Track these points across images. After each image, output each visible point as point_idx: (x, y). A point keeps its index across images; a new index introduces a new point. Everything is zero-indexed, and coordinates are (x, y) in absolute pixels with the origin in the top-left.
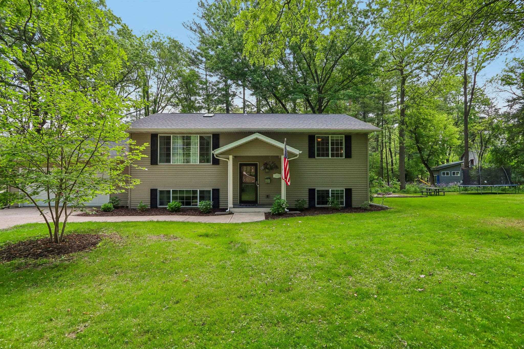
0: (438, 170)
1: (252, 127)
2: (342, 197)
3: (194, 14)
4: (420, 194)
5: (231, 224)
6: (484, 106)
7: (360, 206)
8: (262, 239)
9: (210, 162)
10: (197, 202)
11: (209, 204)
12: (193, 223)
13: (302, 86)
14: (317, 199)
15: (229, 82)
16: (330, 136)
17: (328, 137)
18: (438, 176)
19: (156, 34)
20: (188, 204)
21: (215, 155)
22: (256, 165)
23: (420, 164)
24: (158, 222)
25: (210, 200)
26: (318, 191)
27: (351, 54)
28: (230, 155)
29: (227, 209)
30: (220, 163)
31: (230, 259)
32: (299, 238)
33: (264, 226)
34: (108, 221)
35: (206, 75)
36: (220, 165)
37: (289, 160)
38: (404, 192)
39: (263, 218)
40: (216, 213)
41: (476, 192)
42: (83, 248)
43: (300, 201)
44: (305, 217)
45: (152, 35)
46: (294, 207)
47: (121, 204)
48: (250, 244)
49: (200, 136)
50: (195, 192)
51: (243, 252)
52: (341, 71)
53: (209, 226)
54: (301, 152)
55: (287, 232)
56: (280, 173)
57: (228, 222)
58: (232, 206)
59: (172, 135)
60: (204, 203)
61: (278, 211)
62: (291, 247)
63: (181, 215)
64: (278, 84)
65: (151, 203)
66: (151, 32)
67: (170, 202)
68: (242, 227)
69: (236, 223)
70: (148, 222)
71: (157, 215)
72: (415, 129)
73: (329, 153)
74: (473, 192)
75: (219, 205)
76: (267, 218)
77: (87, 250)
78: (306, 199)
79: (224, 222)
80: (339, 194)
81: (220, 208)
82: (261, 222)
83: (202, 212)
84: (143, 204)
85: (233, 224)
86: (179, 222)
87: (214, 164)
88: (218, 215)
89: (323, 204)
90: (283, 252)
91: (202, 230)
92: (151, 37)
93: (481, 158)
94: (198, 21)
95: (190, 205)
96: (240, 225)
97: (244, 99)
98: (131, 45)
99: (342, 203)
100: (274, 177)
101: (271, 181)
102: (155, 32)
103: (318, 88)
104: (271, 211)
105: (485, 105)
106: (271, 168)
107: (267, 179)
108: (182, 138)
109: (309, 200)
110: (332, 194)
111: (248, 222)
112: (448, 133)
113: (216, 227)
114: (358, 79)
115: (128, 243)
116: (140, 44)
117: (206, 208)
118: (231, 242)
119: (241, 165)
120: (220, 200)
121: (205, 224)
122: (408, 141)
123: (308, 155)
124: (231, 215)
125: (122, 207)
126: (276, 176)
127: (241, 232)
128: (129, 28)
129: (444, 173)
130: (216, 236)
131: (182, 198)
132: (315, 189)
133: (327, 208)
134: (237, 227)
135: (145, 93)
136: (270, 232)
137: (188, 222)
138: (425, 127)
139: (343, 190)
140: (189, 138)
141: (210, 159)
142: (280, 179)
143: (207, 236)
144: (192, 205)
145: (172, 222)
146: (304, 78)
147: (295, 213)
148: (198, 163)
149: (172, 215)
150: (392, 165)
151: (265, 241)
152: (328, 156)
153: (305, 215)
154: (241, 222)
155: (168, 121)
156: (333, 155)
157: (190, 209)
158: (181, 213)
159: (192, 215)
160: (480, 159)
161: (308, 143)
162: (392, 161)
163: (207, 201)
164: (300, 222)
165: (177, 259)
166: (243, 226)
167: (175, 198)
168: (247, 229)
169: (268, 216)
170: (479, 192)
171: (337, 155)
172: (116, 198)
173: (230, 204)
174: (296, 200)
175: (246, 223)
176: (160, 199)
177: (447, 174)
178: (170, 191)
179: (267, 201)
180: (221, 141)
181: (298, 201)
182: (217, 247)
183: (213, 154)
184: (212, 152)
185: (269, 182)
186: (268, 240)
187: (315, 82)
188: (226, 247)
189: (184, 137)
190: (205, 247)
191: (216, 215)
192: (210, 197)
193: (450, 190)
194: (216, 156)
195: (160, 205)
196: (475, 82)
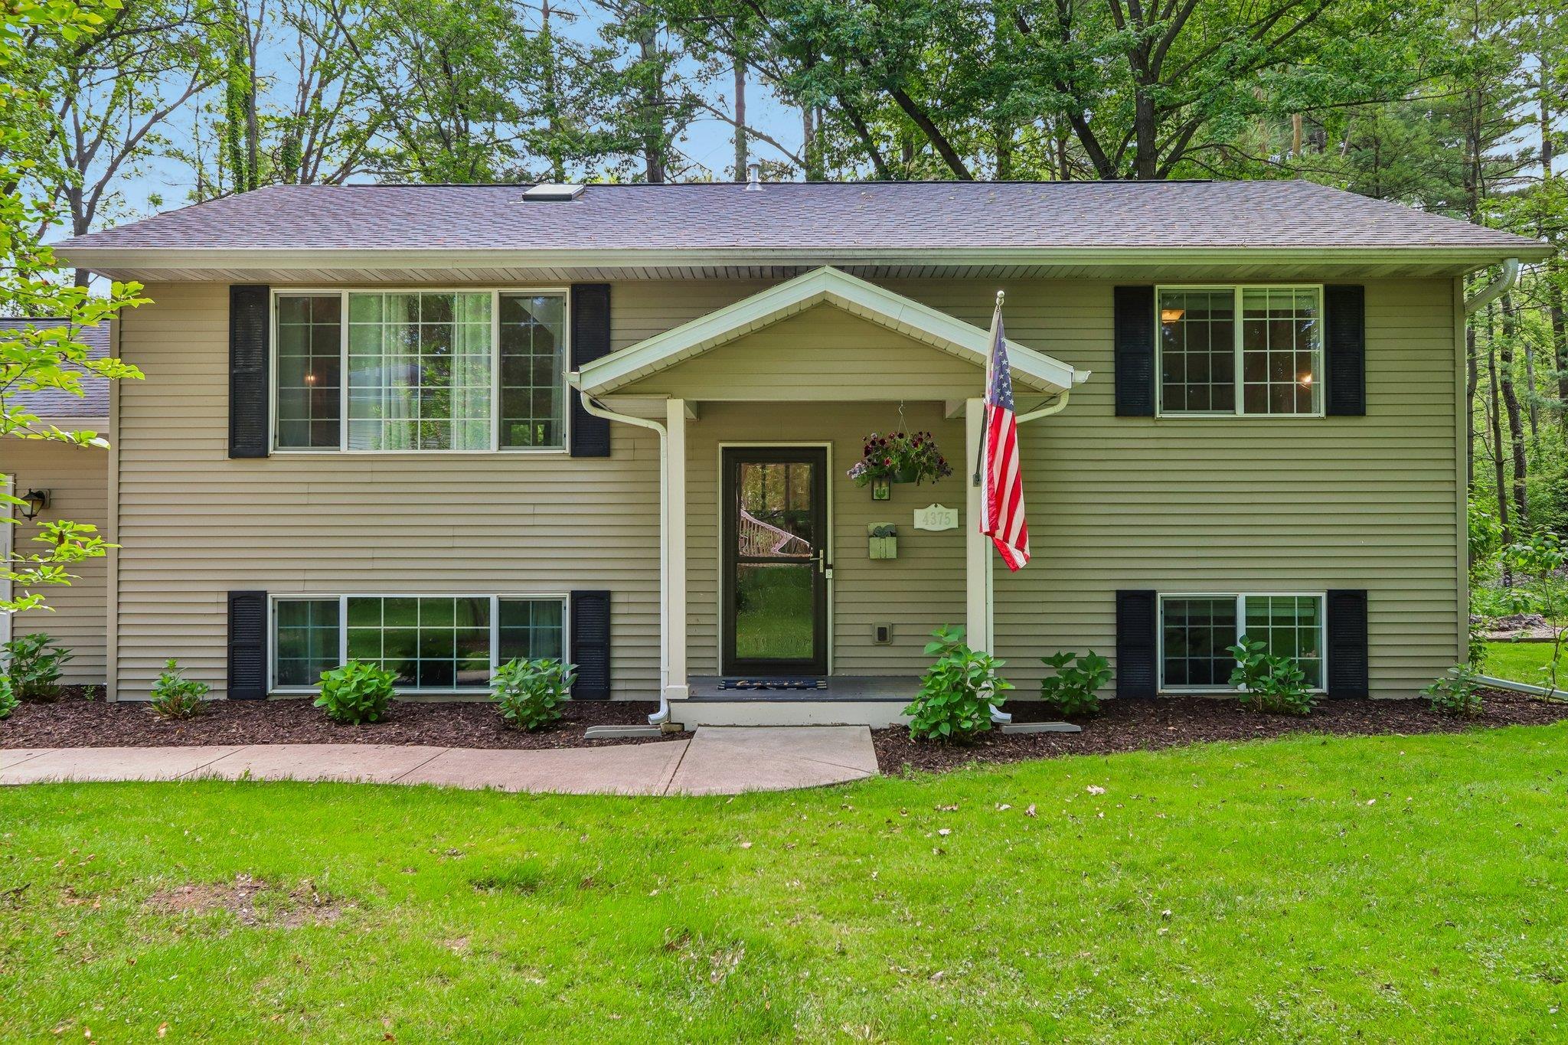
1: (793, 243)
2: (1309, 640)
5: (677, 798)
7: (1426, 691)
8: (882, 913)
9: (559, 443)
10: (486, 666)
11: (556, 680)
12: (454, 796)
13: (1047, 46)
14: (1167, 651)
15: (667, 40)
16: (1239, 290)
17: (1231, 296)
20: (439, 675)
21: (585, 400)
22: (816, 457)
24: (246, 784)
25: (558, 654)
26: (1169, 604)
28: (673, 396)
29: (654, 707)
30: (616, 445)
32: (1124, 908)
33: (879, 815)
36: (617, 455)
37: (1019, 419)
39: (864, 763)
40: (591, 731)
43: (1073, 664)
44: (1117, 758)
46: (1037, 697)
47: (68, 675)
48: (810, 954)
49: (503, 299)
50: (476, 609)
51: (771, 1025)
53: (549, 813)
54: (1082, 376)
55: (1034, 861)
56: (959, 503)
57: (656, 792)
58: (682, 689)
59: (345, 293)
60: (521, 671)
61: (953, 719)
62: (1097, 985)
63: (391, 741)
64: (918, 35)
65: (232, 670)
67: (333, 665)
68: (744, 825)
69: (708, 800)
70: (189, 784)
71: (253, 741)
73: (1231, 389)
75: (608, 681)
76: (889, 763)
78: (1106, 648)
79: (637, 790)
80: (1290, 620)
81: (617, 697)
82: (853, 786)
83: (514, 721)
84: (181, 680)
85: (690, 798)
86: (372, 786)
87: (579, 450)
88: (602, 742)
89: (1200, 676)
91: (500, 847)
95: (447, 681)
96: (731, 810)
97: (739, 123)
99: (1311, 674)
100: (917, 525)
101: (900, 547)
103: (1138, 56)
104: (907, 720)
106: (911, 472)
107: (880, 533)
108: (401, 309)
109: (1120, 659)
110: (1249, 620)
111: (778, 786)
113: (589, 823)
117: (536, 702)
118: (686, 935)
119: (735, 460)
120: (616, 653)
121: (524, 799)
123: (1111, 400)
124: (678, 746)
125: (76, 693)
126: (931, 518)
127: (742, 858)
131: (402, 644)
132: (1153, 593)
133: (1231, 705)
134: (715, 825)
135: (239, 112)
136: (925, 866)
137: (424, 788)
139: (1315, 601)
140: (440, 309)
141: (561, 423)
142: (958, 535)
143: (527, 884)
144: (462, 684)
145: (325, 789)
147: (1048, 734)
148: (494, 448)
149: (337, 739)
150: (1520, 472)
151: (907, 930)
152: (1231, 407)
153: (1110, 746)
154: (736, 788)
155: (327, 221)
156: (1254, 403)
157: (443, 706)
158: (393, 729)
159: (454, 743)
161: (1110, 334)
162: (1518, 451)
163: (541, 663)
164: (1094, 790)
166: (752, 817)
167: (363, 645)
168: (780, 836)
169: (895, 750)
171: (1280, 403)
172: (42, 642)
173: (673, 682)
174: (1052, 654)
175: (773, 796)
176: (283, 650)
178: (335, 604)
179: (883, 661)
180: (621, 320)
181: (1057, 661)
182: (591, 980)
183: (575, 394)
184: (570, 378)
185: (891, 554)
186: (929, 920)
187: (1120, 23)
188: (647, 976)
189: (411, 302)
190: (508, 977)
191: (589, 743)
192: (558, 635)
194: (594, 404)
195: (283, 681)
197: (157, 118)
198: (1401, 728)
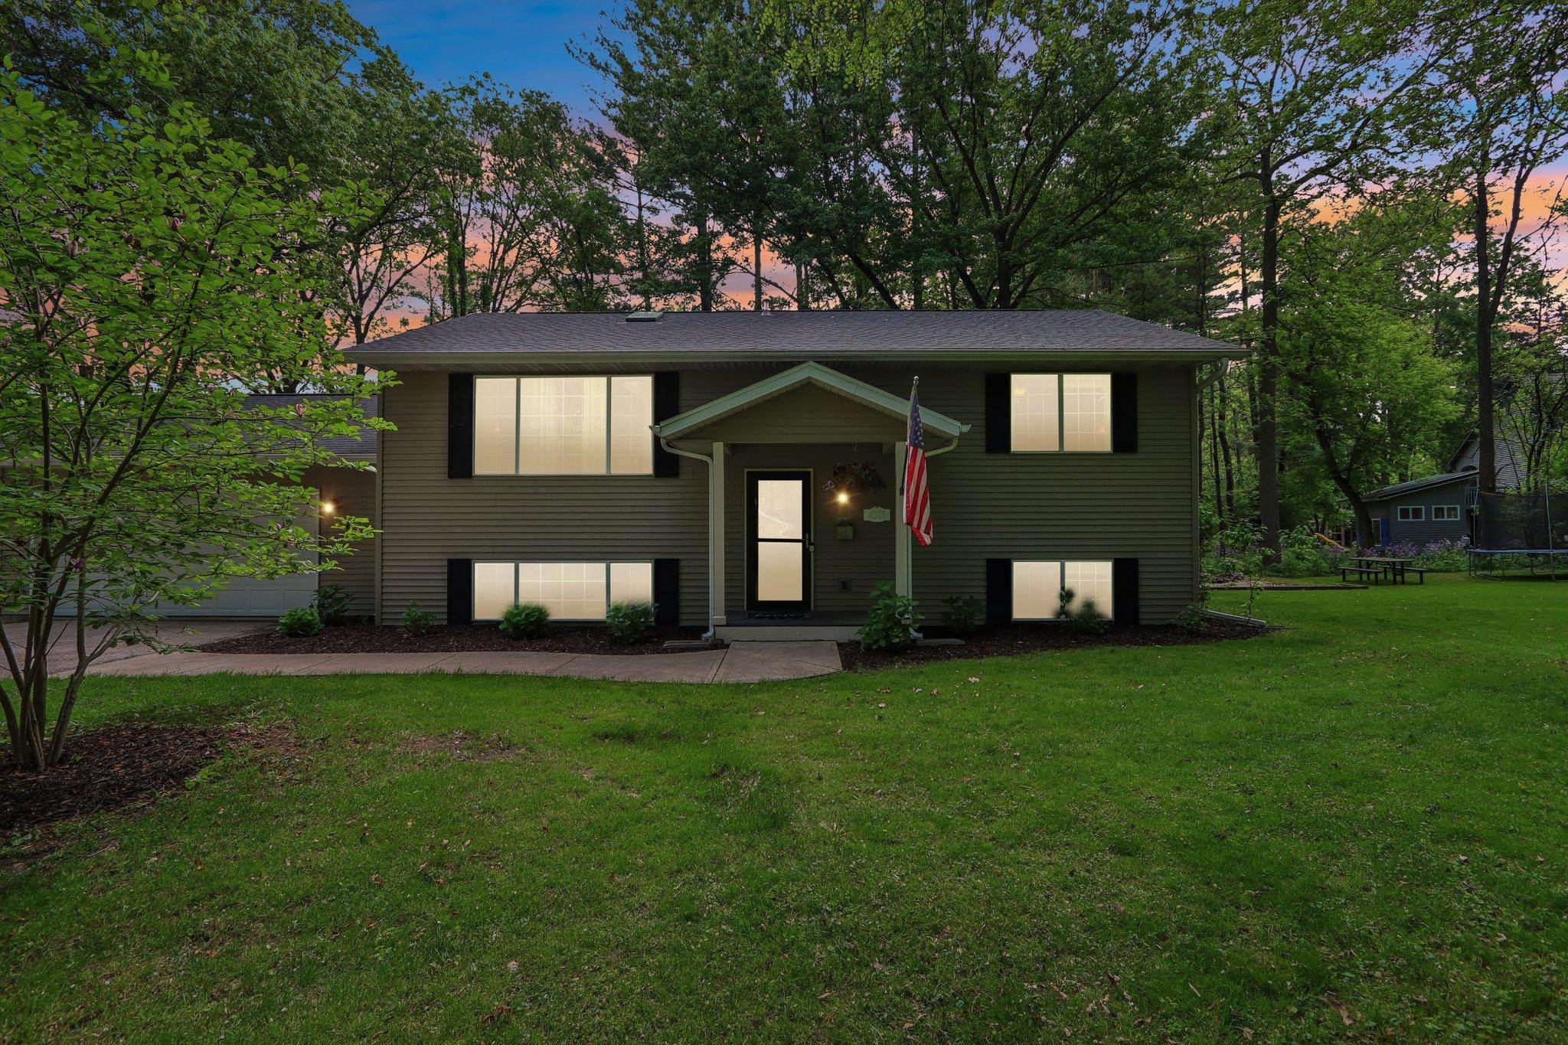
0: (1387, 502)
1: (790, 347)
2: (1103, 589)
3: (603, 13)
4: (1336, 580)
5: (719, 685)
6: (1523, 299)
7: (1173, 619)
8: (844, 755)
9: (646, 467)
10: (602, 605)
11: (645, 611)
12: (584, 683)
13: (944, 228)
15: (713, 225)
18: (1386, 522)
19: (488, 85)
21: (663, 442)
22: (804, 477)
23: (1322, 484)
24: (458, 676)
27: (1107, 121)
28: (717, 440)
29: (706, 629)
30: (682, 470)
31: (718, 862)
32: (991, 751)
33: (842, 696)
34: (287, 671)
35: (640, 207)
36: (683, 476)
37: (928, 454)
38: (1279, 573)
39: (832, 664)
40: (667, 644)
41: (1527, 572)
42: (127, 795)
43: (960, 603)
44: (987, 660)
45: (473, 86)
46: (939, 623)
47: (351, 609)
48: (800, 779)
50: (597, 570)
51: (777, 822)
52: (1071, 179)
53: (641, 694)
54: (966, 428)
55: (937, 723)
56: (891, 505)
57: (707, 681)
58: (722, 618)
60: (625, 607)
61: (887, 637)
62: (974, 798)
63: (546, 650)
64: (867, 221)
65: (450, 607)
66: (472, 77)
68: (760, 701)
69: (738, 686)
70: (424, 675)
71: (463, 649)
72: (1308, 369)
74: (1510, 572)
75: (678, 614)
76: (848, 663)
77: (139, 805)
78: (980, 593)
79: (695, 680)
80: (1092, 576)
81: (683, 623)
82: (828, 677)
83: (620, 638)
84: (419, 612)
85: (727, 685)
86: (535, 677)
87: (659, 473)
88: (674, 650)
90: (943, 826)
91: (610, 713)
92: (472, 93)
93: (1537, 462)
94: (614, 34)
95: (580, 612)
96: (752, 692)
97: (757, 274)
98: (405, 110)
100: (865, 519)
101: (855, 532)
102: (481, 78)
103: (1000, 233)
104: (859, 638)
105: (1529, 294)
107: (843, 523)
108: (552, 388)
109: (989, 600)
110: (1067, 576)
111: (780, 678)
112: (1417, 381)
113: (667, 699)
114: (1128, 203)
115: (313, 773)
116: (431, 104)
117: (634, 626)
118: (725, 767)
119: (754, 479)
120: (682, 597)
121: (627, 685)
122: (1286, 407)
123: (983, 443)
124: (721, 652)
125: (357, 620)
126: (874, 514)
127: (759, 721)
128: (399, 59)
129: (1405, 513)
130: (667, 737)
131: (553, 592)
132: (1010, 561)
133: (1055, 628)
134: (742, 701)
135: (455, 269)
136: (870, 726)
137: (566, 678)
138: (1339, 364)
139: (1106, 564)
141: (648, 456)
142: (891, 525)
143: (628, 737)
145: (506, 679)
146: (953, 203)
147: (945, 645)
148: (607, 473)
149: (514, 649)
150: (1230, 487)
151: (859, 765)
153: (983, 653)
154: (756, 679)
155: (507, 334)
157: (577, 629)
158: (548, 643)
159: (584, 651)
160: (1533, 464)
161: (983, 403)
162: (1229, 474)
164: (973, 680)
165: (490, 855)
166: (764, 697)
167: (529, 592)
168: (782, 708)
169: (852, 655)
170: (1538, 572)
171: (1086, 444)
172: (337, 589)
173: (717, 614)
174: (948, 597)
175: (777, 684)
176: (480, 594)
177: (1417, 513)
179: (844, 601)
180: (685, 394)
181: (951, 601)
182: (667, 795)
183: (657, 438)
184: (654, 429)
185: (850, 535)
186: (872, 758)
187: (988, 215)
188: (702, 793)
190: (617, 793)
191: (666, 651)
192: (646, 587)
193: (1433, 566)
194: (668, 444)
196: (1516, 210)
197: (407, 272)
198: (1159, 642)
